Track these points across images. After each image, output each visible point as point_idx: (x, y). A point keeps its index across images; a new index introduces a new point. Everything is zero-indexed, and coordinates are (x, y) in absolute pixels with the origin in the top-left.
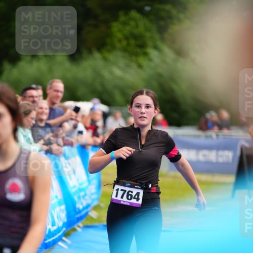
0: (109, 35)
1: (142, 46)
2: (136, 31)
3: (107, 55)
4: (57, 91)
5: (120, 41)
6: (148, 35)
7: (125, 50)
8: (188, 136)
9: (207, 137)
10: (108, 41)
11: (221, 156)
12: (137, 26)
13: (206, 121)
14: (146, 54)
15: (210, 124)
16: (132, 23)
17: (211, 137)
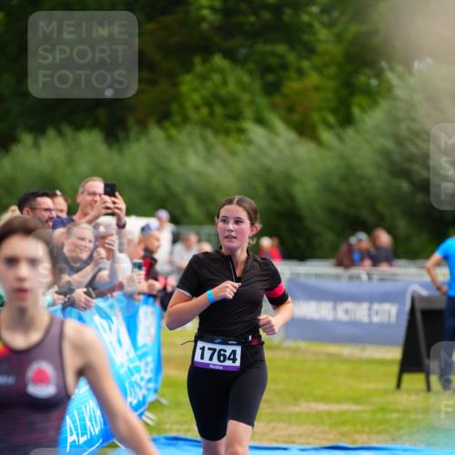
0: (176, 98)
1: (236, 117)
2: (223, 92)
3: (173, 132)
4: (94, 194)
5: (197, 108)
6: (246, 97)
7: (204, 124)
8: (317, 276)
9: (351, 278)
10: (175, 107)
11: (377, 313)
12: (225, 83)
13: (351, 250)
14: (241, 131)
15: (356, 256)
16: (217, 78)
17: (358, 277)
